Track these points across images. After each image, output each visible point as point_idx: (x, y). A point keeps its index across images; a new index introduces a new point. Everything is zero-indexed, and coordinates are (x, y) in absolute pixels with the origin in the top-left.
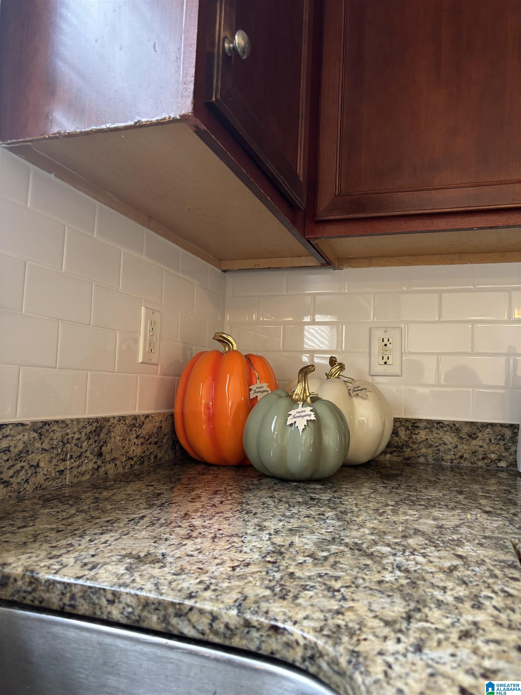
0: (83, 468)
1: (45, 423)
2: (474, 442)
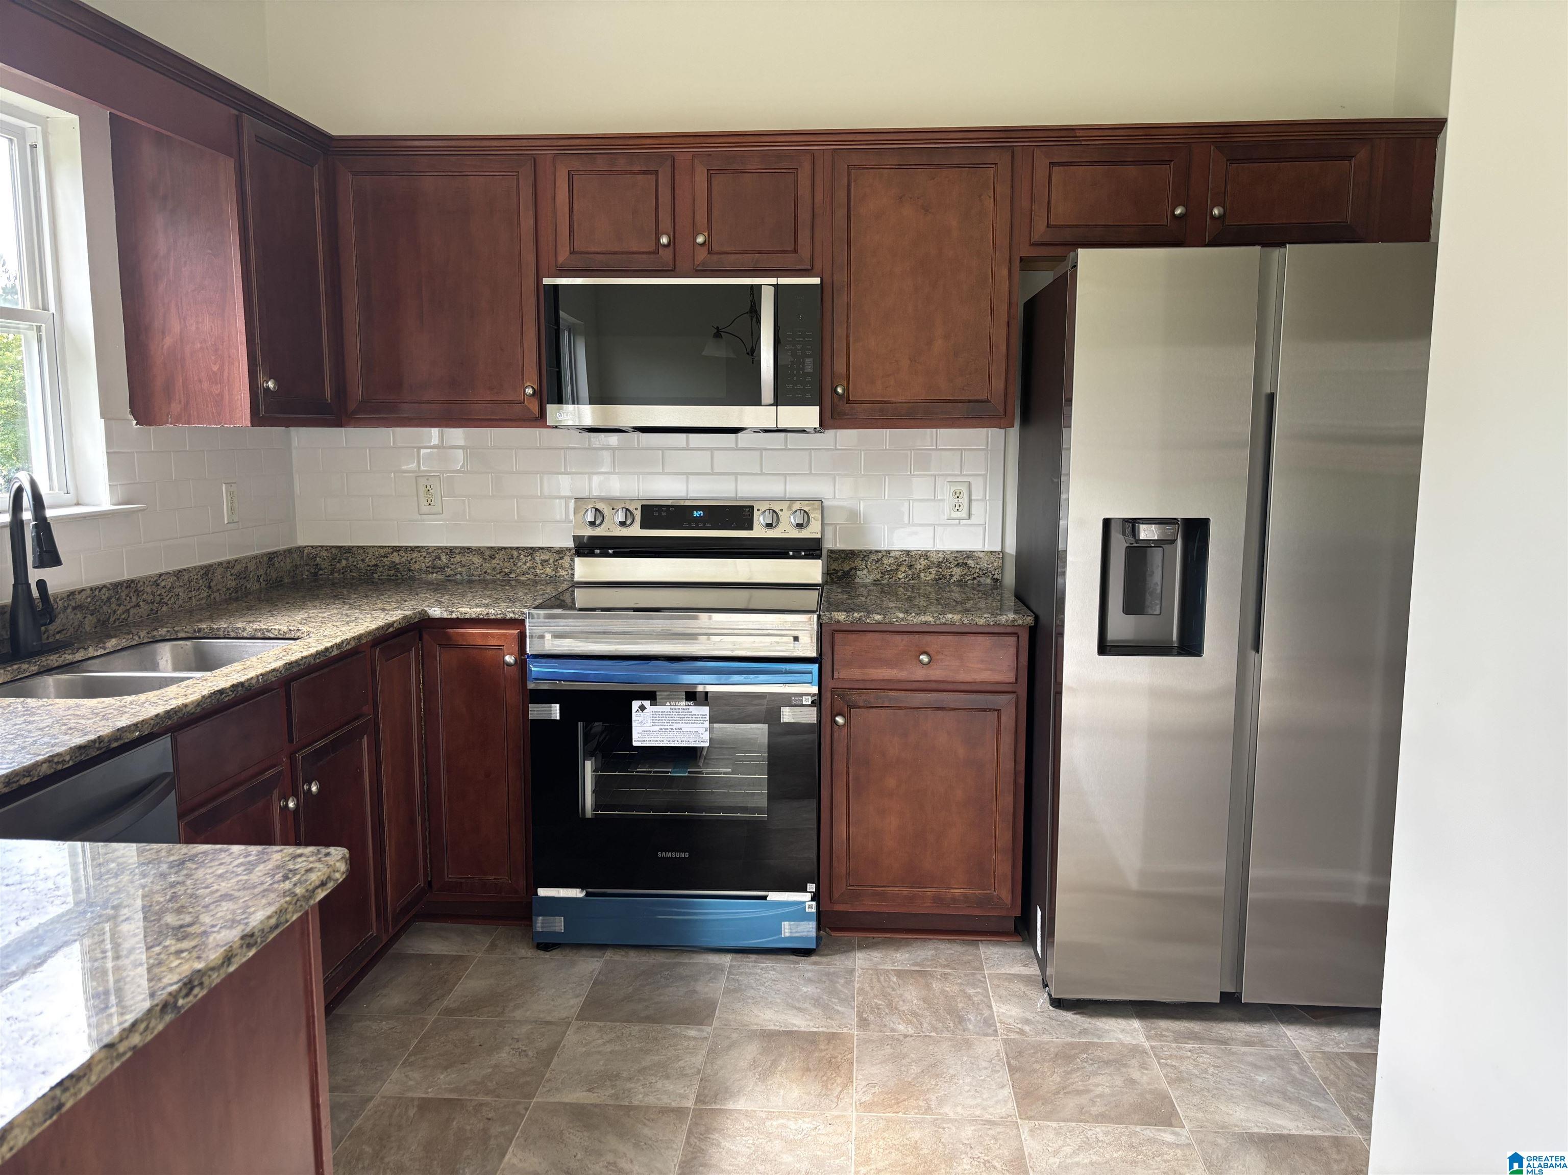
0: (201, 596)
1: (180, 571)
2: (494, 561)
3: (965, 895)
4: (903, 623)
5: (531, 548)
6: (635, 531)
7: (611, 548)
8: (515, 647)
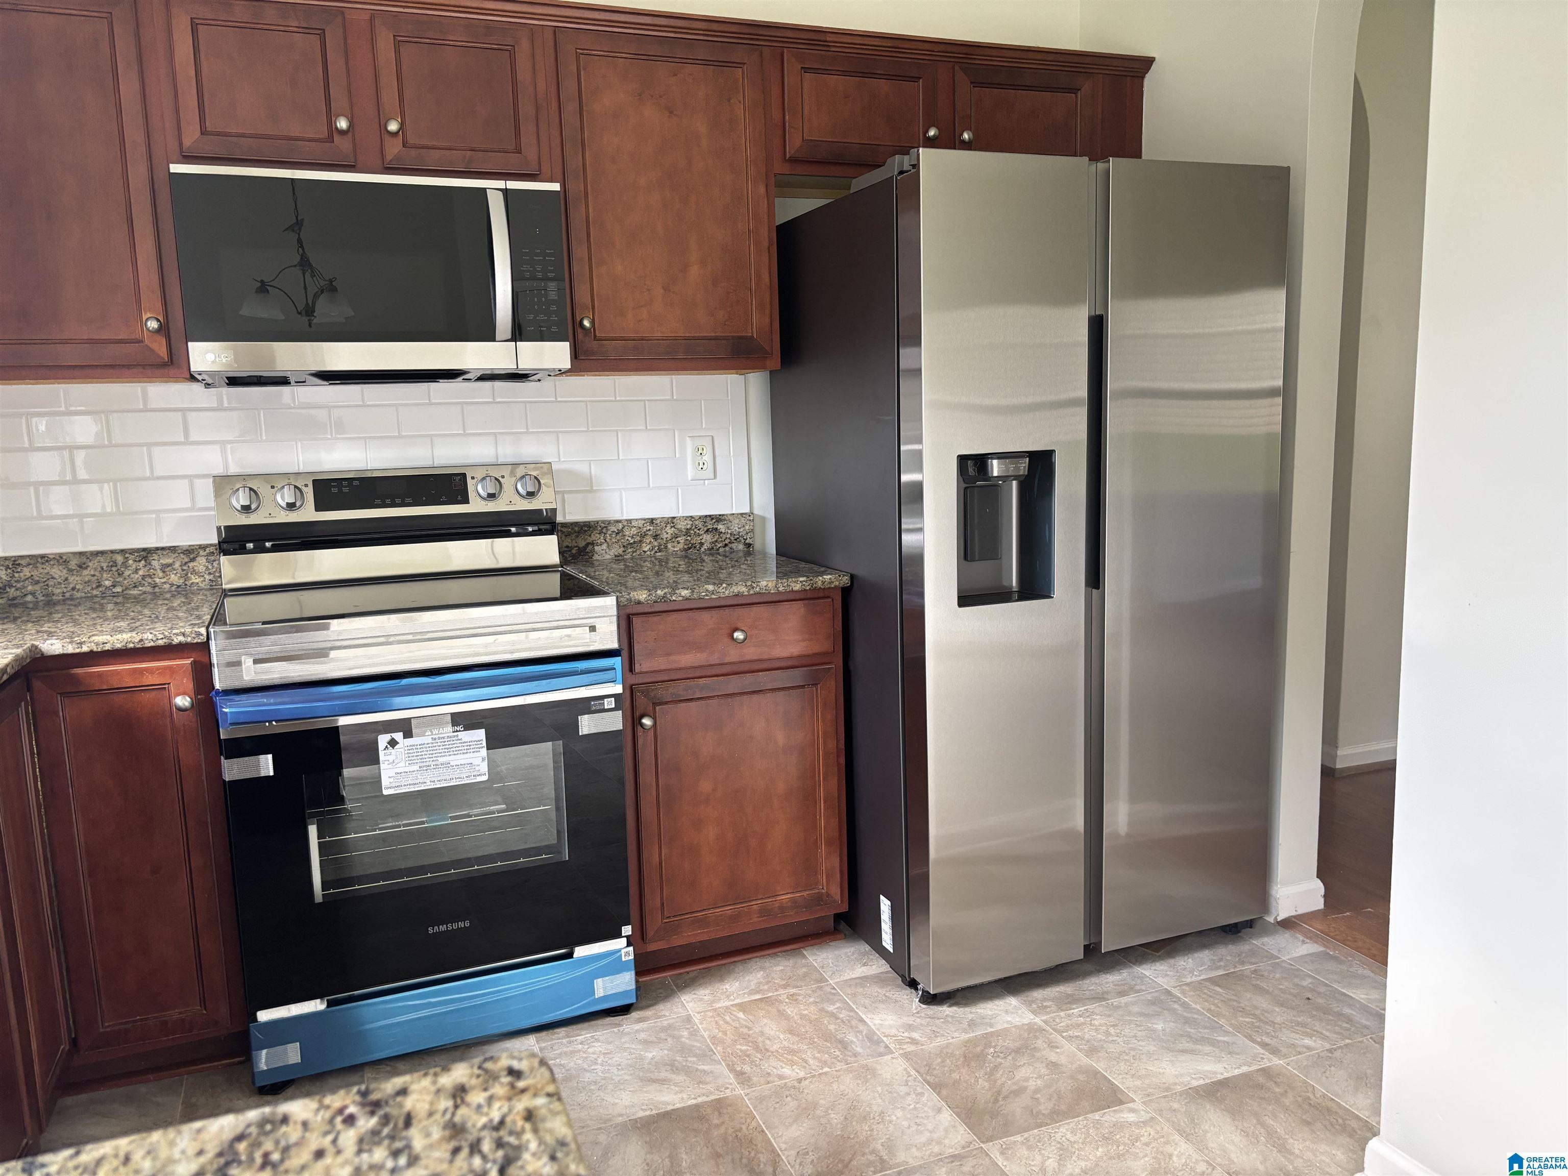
2: (86, 572)
3: (793, 900)
4: (713, 596)
5: (144, 550)
6: (308, 513)
7: (269, 541)
8: (188, 683)
